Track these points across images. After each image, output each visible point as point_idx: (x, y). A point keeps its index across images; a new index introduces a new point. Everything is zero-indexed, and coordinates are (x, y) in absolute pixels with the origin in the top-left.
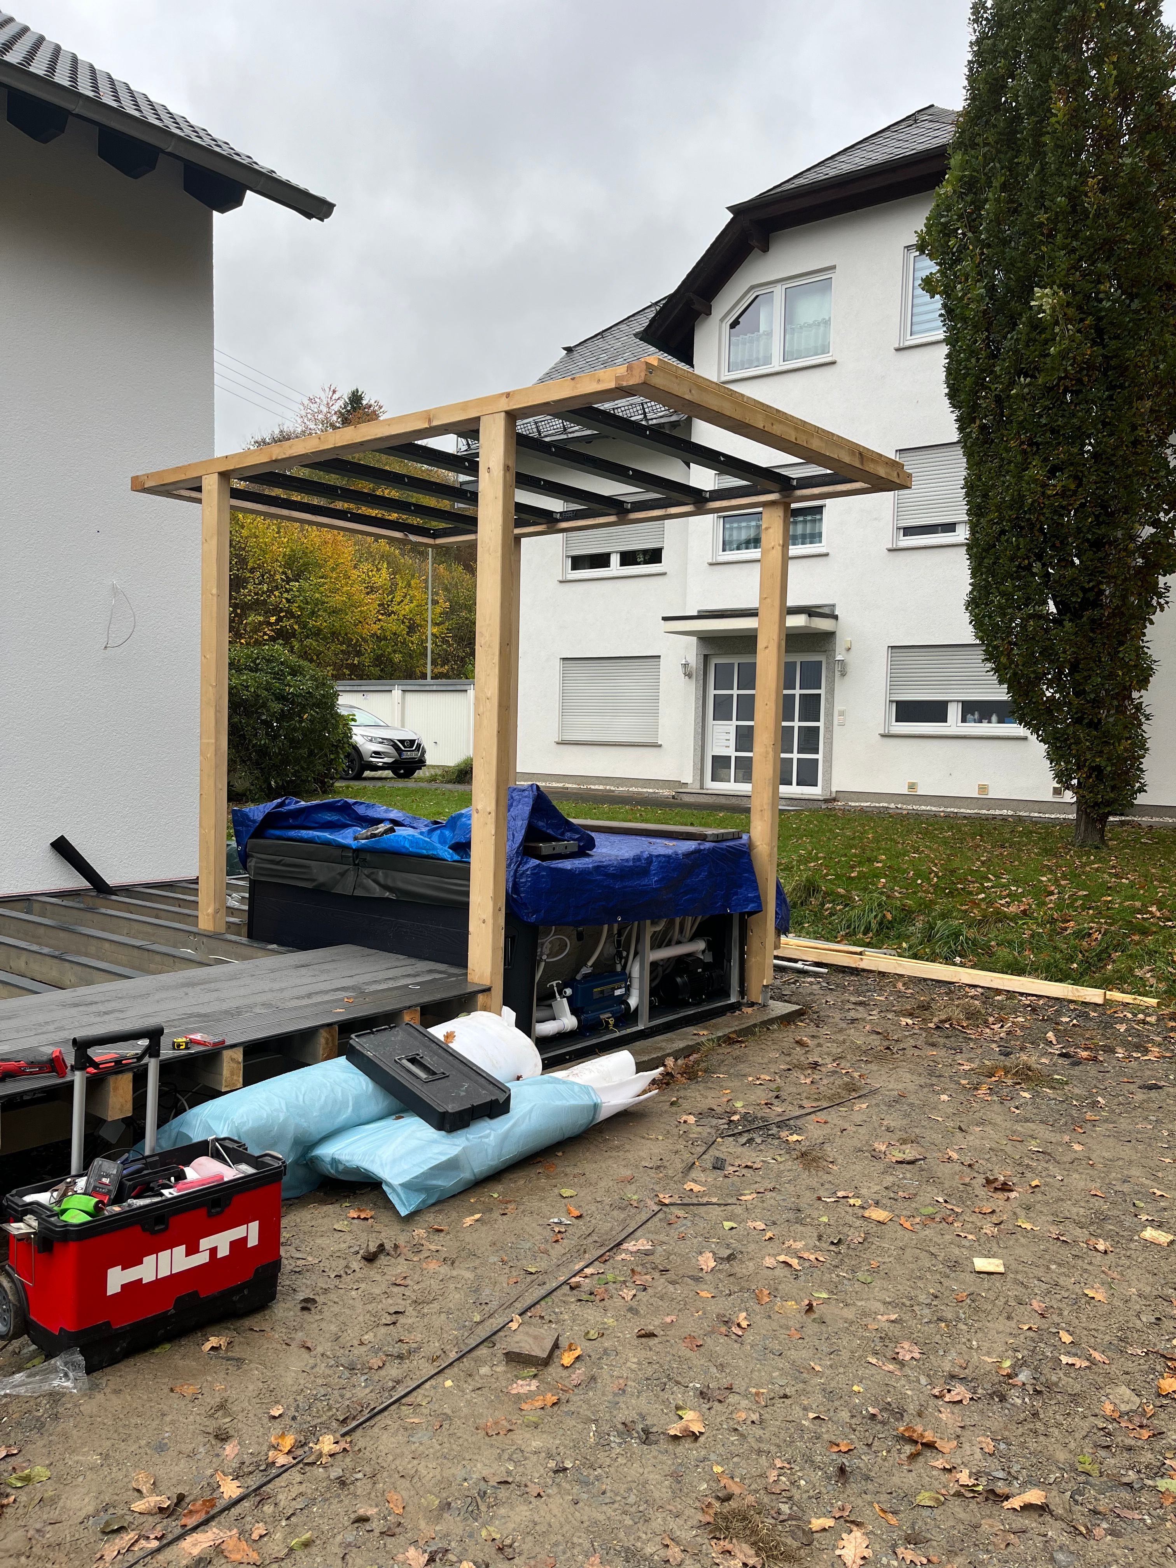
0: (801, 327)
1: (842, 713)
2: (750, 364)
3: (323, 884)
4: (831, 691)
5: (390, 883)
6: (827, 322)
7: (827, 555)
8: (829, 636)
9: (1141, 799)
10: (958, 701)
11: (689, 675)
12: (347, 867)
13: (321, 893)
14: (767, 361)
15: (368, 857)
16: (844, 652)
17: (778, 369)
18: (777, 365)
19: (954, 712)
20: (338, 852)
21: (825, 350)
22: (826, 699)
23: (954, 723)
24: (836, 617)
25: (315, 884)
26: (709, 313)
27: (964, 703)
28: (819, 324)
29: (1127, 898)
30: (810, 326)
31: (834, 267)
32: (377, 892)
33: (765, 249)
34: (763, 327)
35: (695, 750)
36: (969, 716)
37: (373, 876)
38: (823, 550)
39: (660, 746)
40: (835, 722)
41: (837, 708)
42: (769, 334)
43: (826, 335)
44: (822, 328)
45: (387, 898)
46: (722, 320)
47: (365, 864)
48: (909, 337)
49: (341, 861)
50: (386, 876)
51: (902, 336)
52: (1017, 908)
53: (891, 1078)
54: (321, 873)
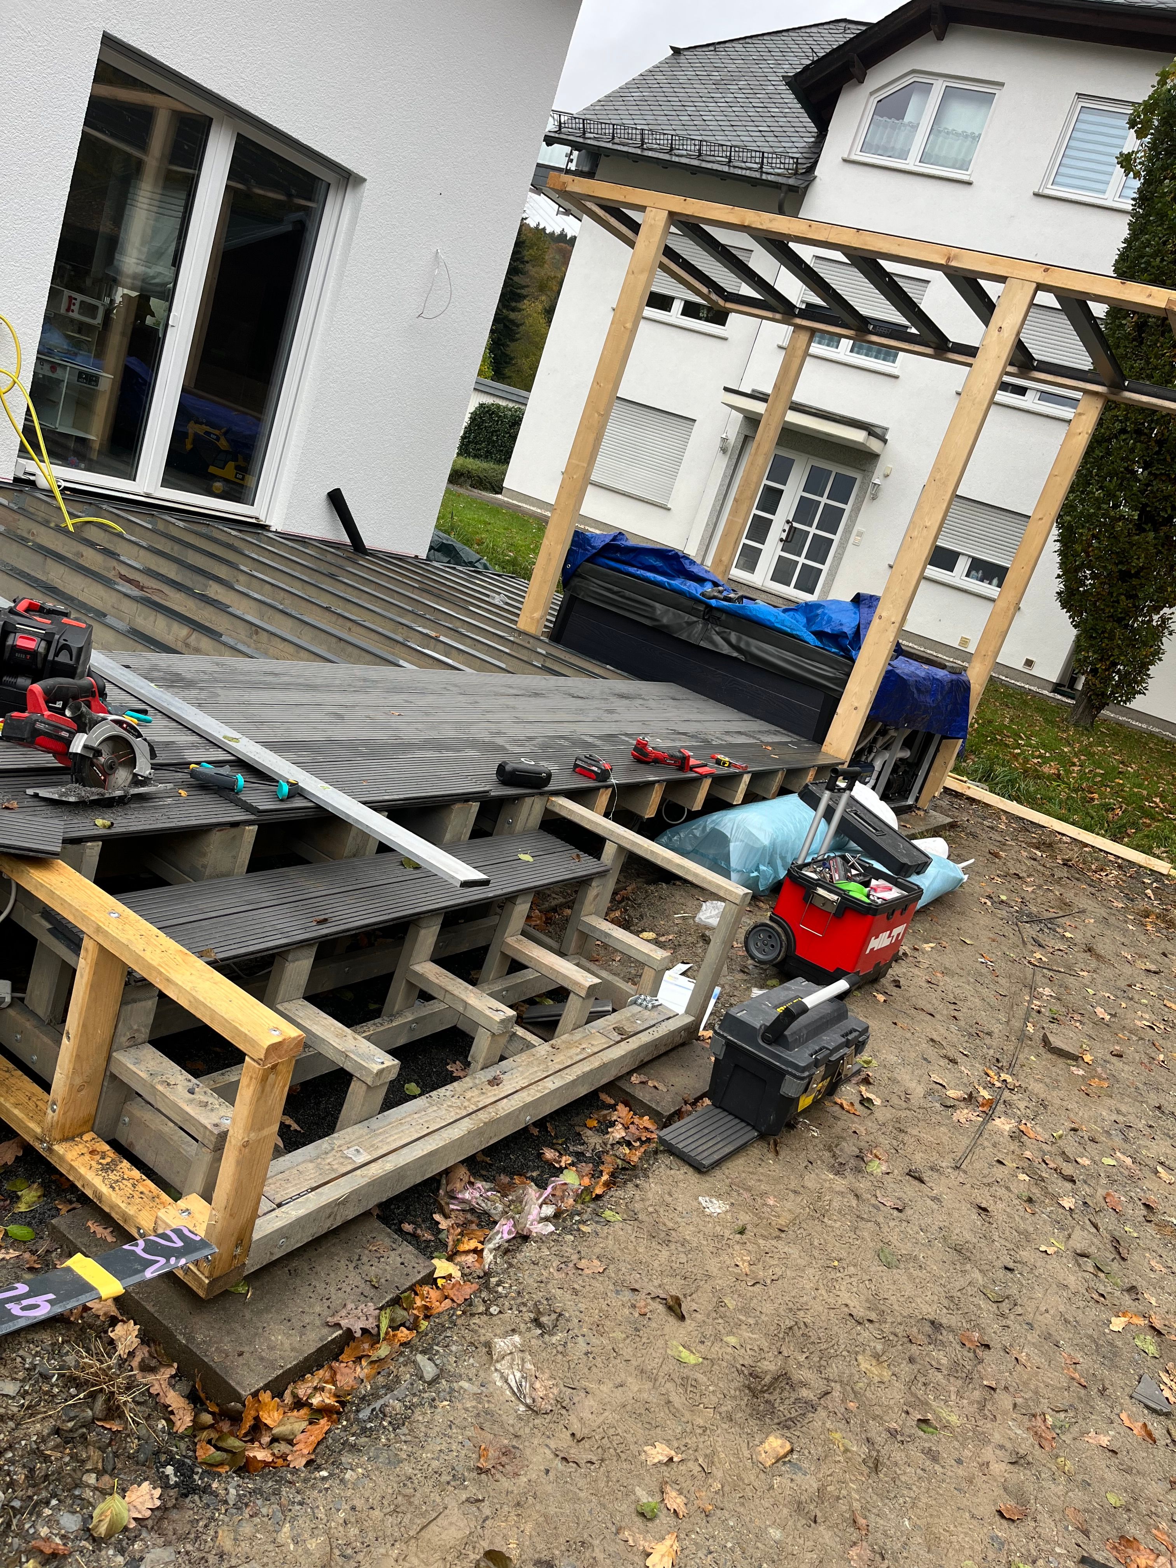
0: (948, 133)
1: (860, 534)
2: (885, 151)
3: (666, 626)
4: (856, 510)
5: (742, 645)
6: (976, 138)
7: (896, 377)
8: (874, 457)
9: (1138, 703)
10: (969, 556)
11: (724, 450)
12: (695, 619)
13: (661, 633)
14: (903, 155)
15: (724, 617)
16: (881, 477)
17: (910, 168)
18: (911, 163)
19: (962, 565)
20: (691, 603)
21: (964, 165)
22: (850, 516)
23: (959, 575)
24: (885, 441)
25: (656, 623)
26: (861, 81)
27: (974, 559)
28: (967, 137)
29: (1136, 785)
30: (957, 135)
31: (1002, 84)
32: (726, 650)
33: (940, 37)
34: (908, 118)
35: (707, 525)
36: (973, 573)
37: (725, 635)
38: (895, 372)
39: (669, 509)
40: (851, 540)
41: (858, 527)
42: (915, 127)
43: (970, 151)
44: (968, 143)
45: (735, 658)
46: (872, 94)
47: (717, 621)
48: (1049, 186)
49: (690, 612)
50: (739, 639)
51: (1043, 183)
52: (1048, 769)
53: (1084, 902)
54: (664, 615)
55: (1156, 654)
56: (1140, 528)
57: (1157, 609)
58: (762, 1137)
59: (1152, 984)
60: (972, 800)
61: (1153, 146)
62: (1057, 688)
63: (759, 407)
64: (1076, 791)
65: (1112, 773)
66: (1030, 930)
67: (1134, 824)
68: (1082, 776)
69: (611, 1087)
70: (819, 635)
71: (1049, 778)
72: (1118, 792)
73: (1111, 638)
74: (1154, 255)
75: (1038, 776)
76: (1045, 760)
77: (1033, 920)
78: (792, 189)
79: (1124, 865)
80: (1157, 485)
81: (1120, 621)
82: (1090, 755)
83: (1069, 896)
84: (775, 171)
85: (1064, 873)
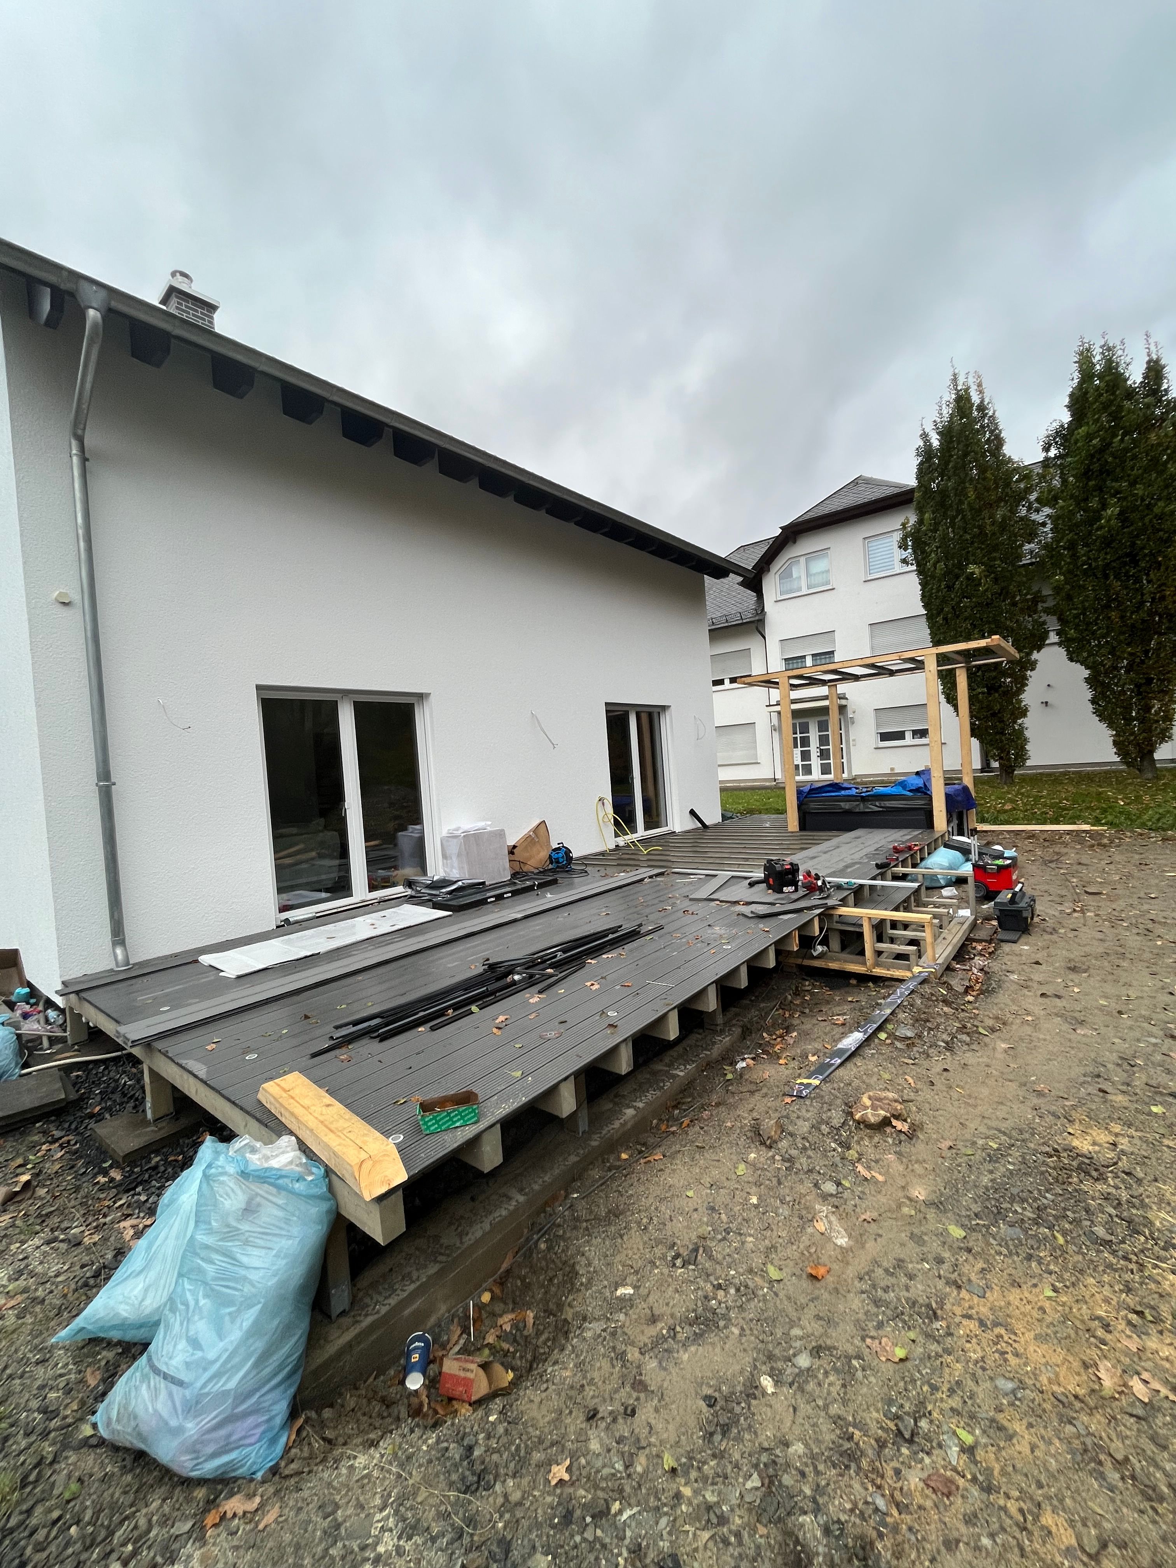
0: (815, 575)
1: (855, 740)
2: (791, 591)
3: (849, 809)
4: (847, 731)
6: (828, 571)
8: (844, 707)
9: (1029, 763)
10: (909, 730)
11: (775, 730)
12: (859, 802)
13: (848, 812)
14: (800, 589)
16: (853, 714)
17: (805, 593)
18: (805, 591)
19: (908, 735)
21: (828, 583)
22: (845, 735)
23: (909, 739)
24: (847, 699)
25: (844, 810)
26: (769, 570)
27: (914, 731)
28: (824, 572)
29: (1051, 799)
30: (819, 573)
31: (829, 549)
33: (795, 542)
34: (795, 576)
36: (917, 736)
37: (874, 804)
40: (851, 745)
41: (851, 738)
42: (799, 578)
43: (828, 577)
44: (826, 574)
45: (880, 811)
46: (776, 574)
47: (868, 801)
48: (869, 576)
51: (866, 575)
52: (1008, 807)
53: (1064, 850)
54: (846, 806)
55: (1026, 740)
56: (989, 693)
57: (1015, 722)
58: (1023, 932)
59: (1112, 866)
60: (986, 832)
61: (914, 552)
62: (982, 770)
63: (778, 708)
64: (1026, 811)
65: (1037, 798)
66: (1053, 865)
67: (1061, 816)
68: (1025, 804)
69: (967, 939)
70: (910, 791)
71: (1011, 810)
72: (1045, 805)
73: (1002, 741)
74: (938, 591)
75: (1006, 811)
76: (1004, 804)
77: (1051, 862)
78: (758, 621)
79: (1069, 833)
80: (987, 675)
81: (1003, 734)
82: (1022, 794)
83: (1057, 850)
84: (748, 616)
85: (1046, 844)
